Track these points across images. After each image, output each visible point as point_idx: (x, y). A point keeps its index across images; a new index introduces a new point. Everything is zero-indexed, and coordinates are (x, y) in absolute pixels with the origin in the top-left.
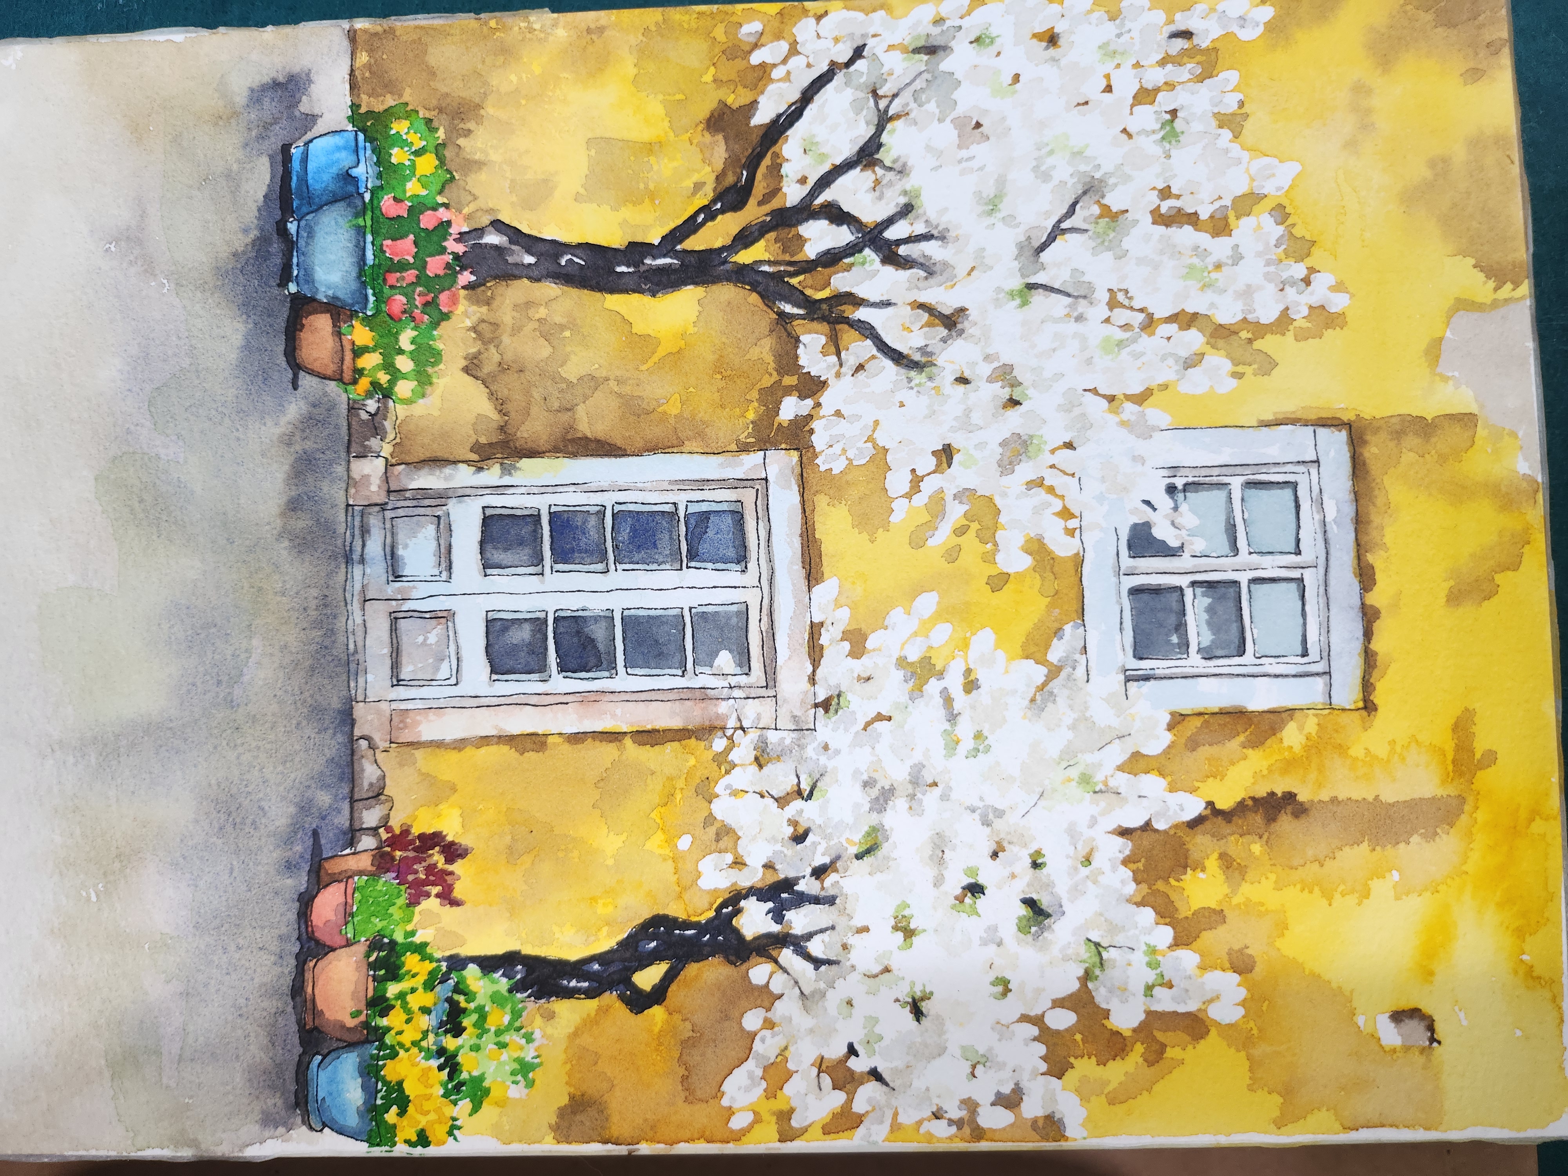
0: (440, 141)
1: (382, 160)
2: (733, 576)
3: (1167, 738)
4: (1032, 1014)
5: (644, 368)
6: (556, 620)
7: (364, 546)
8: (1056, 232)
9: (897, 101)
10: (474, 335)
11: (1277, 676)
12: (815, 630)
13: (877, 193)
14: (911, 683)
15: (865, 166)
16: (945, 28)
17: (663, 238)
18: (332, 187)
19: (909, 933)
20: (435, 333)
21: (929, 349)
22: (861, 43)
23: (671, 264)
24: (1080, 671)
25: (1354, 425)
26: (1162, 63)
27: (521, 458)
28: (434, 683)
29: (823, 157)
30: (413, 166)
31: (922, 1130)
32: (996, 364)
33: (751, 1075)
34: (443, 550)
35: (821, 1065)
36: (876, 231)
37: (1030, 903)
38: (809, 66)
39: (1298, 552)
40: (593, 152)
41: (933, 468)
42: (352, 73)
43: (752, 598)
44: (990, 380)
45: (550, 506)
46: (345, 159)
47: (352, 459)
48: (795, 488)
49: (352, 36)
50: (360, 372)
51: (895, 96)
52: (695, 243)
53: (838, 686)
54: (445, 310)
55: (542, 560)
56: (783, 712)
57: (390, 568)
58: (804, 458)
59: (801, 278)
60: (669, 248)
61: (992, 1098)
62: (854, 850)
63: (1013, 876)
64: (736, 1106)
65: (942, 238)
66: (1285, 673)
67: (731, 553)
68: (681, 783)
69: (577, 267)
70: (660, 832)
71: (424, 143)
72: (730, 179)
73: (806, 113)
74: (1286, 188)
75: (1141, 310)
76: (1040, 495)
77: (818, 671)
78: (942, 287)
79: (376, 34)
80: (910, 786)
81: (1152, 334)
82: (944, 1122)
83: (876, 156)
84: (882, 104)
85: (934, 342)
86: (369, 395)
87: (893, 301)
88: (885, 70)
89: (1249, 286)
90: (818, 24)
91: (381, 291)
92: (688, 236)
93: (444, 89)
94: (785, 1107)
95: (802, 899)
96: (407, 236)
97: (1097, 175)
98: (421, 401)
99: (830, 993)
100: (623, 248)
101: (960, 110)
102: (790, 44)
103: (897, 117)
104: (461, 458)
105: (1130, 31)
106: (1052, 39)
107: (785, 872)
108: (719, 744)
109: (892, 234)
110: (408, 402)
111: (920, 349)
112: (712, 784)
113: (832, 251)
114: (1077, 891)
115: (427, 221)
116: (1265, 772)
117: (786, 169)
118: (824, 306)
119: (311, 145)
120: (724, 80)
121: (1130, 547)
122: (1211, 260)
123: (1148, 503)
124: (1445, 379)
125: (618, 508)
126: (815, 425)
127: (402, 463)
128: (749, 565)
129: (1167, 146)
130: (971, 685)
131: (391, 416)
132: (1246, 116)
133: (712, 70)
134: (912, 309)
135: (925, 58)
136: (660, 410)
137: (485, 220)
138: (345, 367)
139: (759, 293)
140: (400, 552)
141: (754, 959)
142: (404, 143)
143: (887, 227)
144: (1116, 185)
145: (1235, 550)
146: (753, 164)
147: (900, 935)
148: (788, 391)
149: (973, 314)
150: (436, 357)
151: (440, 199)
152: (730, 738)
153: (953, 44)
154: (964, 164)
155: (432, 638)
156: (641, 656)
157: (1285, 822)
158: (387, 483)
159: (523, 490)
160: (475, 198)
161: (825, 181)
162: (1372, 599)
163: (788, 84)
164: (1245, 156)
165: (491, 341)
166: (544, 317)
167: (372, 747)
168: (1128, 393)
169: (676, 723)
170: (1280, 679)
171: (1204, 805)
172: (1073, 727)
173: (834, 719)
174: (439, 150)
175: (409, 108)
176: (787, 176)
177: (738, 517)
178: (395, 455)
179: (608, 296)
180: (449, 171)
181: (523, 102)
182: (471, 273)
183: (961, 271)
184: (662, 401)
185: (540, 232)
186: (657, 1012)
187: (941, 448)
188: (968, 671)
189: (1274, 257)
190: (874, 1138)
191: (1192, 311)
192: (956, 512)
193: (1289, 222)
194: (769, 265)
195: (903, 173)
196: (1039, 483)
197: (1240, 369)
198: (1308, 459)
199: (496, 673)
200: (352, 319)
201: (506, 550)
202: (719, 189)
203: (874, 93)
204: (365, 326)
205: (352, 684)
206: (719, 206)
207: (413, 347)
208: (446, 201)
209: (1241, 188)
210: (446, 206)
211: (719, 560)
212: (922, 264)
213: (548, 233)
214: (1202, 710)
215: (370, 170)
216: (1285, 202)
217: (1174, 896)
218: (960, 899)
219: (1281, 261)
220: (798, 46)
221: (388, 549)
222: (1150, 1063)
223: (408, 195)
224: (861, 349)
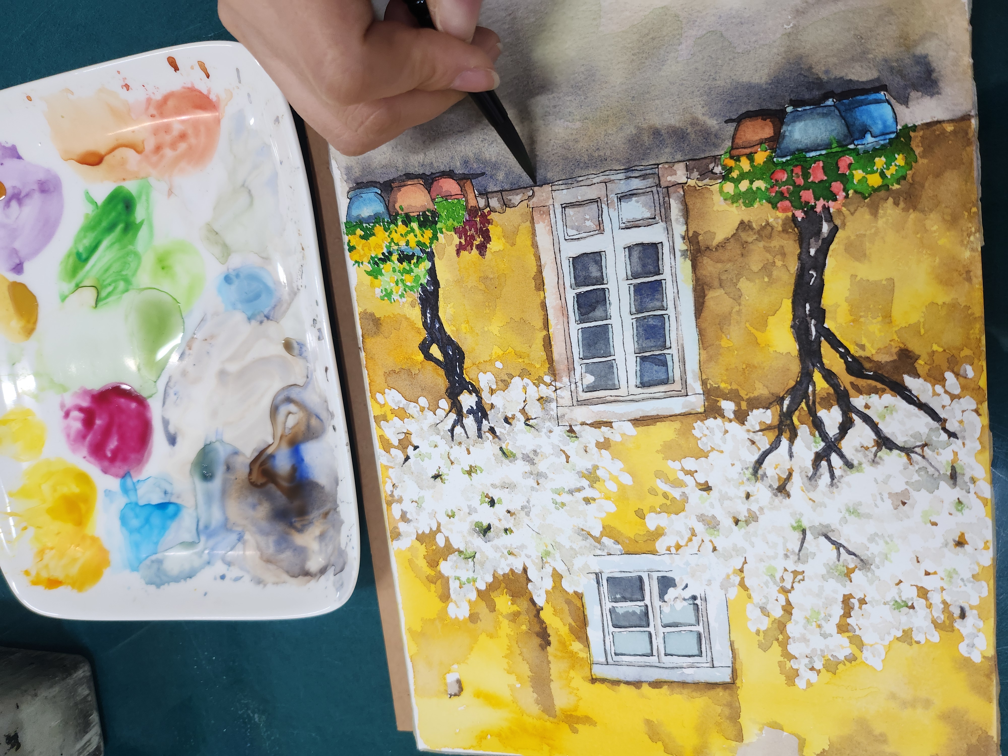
0: (890, 187)
1: (877, 152)
2: (634, 380)
3: (570, 591)
4: (441, 527)
5: (748, 325)
6: (603, 289)
7: (636, 177)
8: (838, 546)
9: (920, 458)
10: (763, 224)
11: (604, 641)
12: (609, 424)
13: (859, 449)
14: (586, 472)
15: (877, 441)
16: (969, 484)
17: (829, 329)
18: (857, 123)
19: (469, 473)
20: (764, 201)
21: (765, 478)
22: (959, 436)
23: (812, 335)
24: (599, 552)
25: (734, 685)
26: (944, 602)
27: (691, 261)
28: (565, 227)
29: (883, 417)
30: (873, 172)
31: (387, 479)
32: (758, 513)
33: (400, 402)
34: (637, 223)
35: (408, 434)
36: (835, 449)
37: (489, 527)
38: (944, 407)
39: (666, 655)
40: (884, 282)
41: (698, 482)
42: (939, 122)
43: (622, 392)
44: (749, 510)
45: (665, 280)
46: (877, 128)
47: (685, 163)
48: (683, 411)
49: (966, 118)
50: (738, 160)
51: (923, 457)
52: (826, 348)
53: (581, 436)
54: (779, 205)
55: (635, 279)
56: (566, 410)
57: (624, 194)
58: (700, 415)
59: (805, 408)
60: (822, 333)
61: (404, 510)
62: (504, 447)
63: (500, 520)
64: (386, 395)
65: (832, 485)
66: (606, 645)
67: (646, 379)
68: (527, 361)
69: (808, 280)
70: (503, 352)
71: (889, 177)
72: (867, 365)
73: (912, 407)
74: (867, 662)
75: (792, 587)
76: (687, 535)
77: (587, 426)
78: (802, 485)
79: (967, 134)
80: (536, 472)
81: (779, 592)
82: (391, 488)
83: (884, 448)
84: (917, 450)
85: (769, 481)
86: (724, 167)
87: (793, 459)
88: (941, 451)
89: (809, 641)
90: (972, 410)
91: (790, 165)
92: (829, 343)
93: (927, 185)
94: (388, 418)
95: (479, 423)
96: (826, 175)
97: (873, 567)
98: (722, 198)
99: (439, 437)
100: (822, 306)
101: (913, 493)
102: (958, 395)
103: (909, 458)
104: (689, 226)
105: (966, 586)
106: (960, 543)
107: (491, 414)
108: (547, 379)
109: (834, 458)
110: (721, 191)
111: (765, 473)
112: (528, 377)
113: (822, 425)
114: (496, 549)
115: (837, 186)
116: (559, 633)
117: (874, 397)
118: (788, 422)
119: (887, 104)
120: (934, 357)
121: (663, 577)
122: (823, 623)
123: (686, 586)
124: (761, 730)
125: (666, 317)
126: (719, 420)
127: (684, 192)
128: (640, 389)
129: (893, 603)
130: (587, 501)
131: (713, 182)
132: (911, 644)
133: (941, 350)
134: (788, 469)
135: (949, 473)
136: (723, 336)
137: (838, 222)
138: (740, 150)
139: (795, 386)
140: (634, 199)
141: (450, 401)
142: (888, 165)
143: (838, 454)
144: (867, 576)
145: (665, 626)
146: (877, 377)
147: (468, 469)
148: (738, 404)
149: (787, 501)
150: (748, 204)
151: (851, 192)
152: (551, 384)
153: (958, 488)
154: (879, 496)
155: (588, 223)
156: (588, 336)
157: (537, 641)
158: (673, 186)
159: (673, 264)
160: (852, 214)
161: (867, 419)
162: (645, 687)
163: (931, 395)
164: (886, 643)
165: (761, 236)
166: (776, 265)
167: (530, 198)
168: (745, 579)
169: (556, 356)
170: (603, 642)
171: (541, 606)
172: (571, 548)
173: (565, 435)
174: (885, 187)
175: (913, 164)
176: (870, 397)
177: (665, 382)
178: (689, 188)
179: (790, 300)
180: (870, 195)
181: (919, 236)
182: (803, 218)
183: (812, 495)
184: (728, 336)
185: (830, 256)
186: (421, 357)
187: (710, 485)
188: (594, 500)
189: (826, 654)
190: (381, 458)
191: (793, 612)
192: (676, 493)
193: (846, 662)
194: (812, 391)
195: (874, 462)
196: (694, 534)
197: (761, 634)
198: (714, 663)
199: (573, 260)
200: (770, 149)
201: (639, 258)
202: (861, 359)
203: (926, 445)
204: (766, 158)
205: (560, 182)
206: (850, 360)
207: (754, 189)
208: (850, 196)
209: (865, 640)
210: (847, 196)
211: (642, 373)
212: (816, 474)
213: (830, 261)
214: (585, 607)
215: (870, 145)
216: (857, 662)
217: (499, 590)
218: (487, 496)
219: (824, 657)
220: (957, 400)
221: (635, 192)
222: (427, 577)
223: (854, 172)
224: (764, 442)
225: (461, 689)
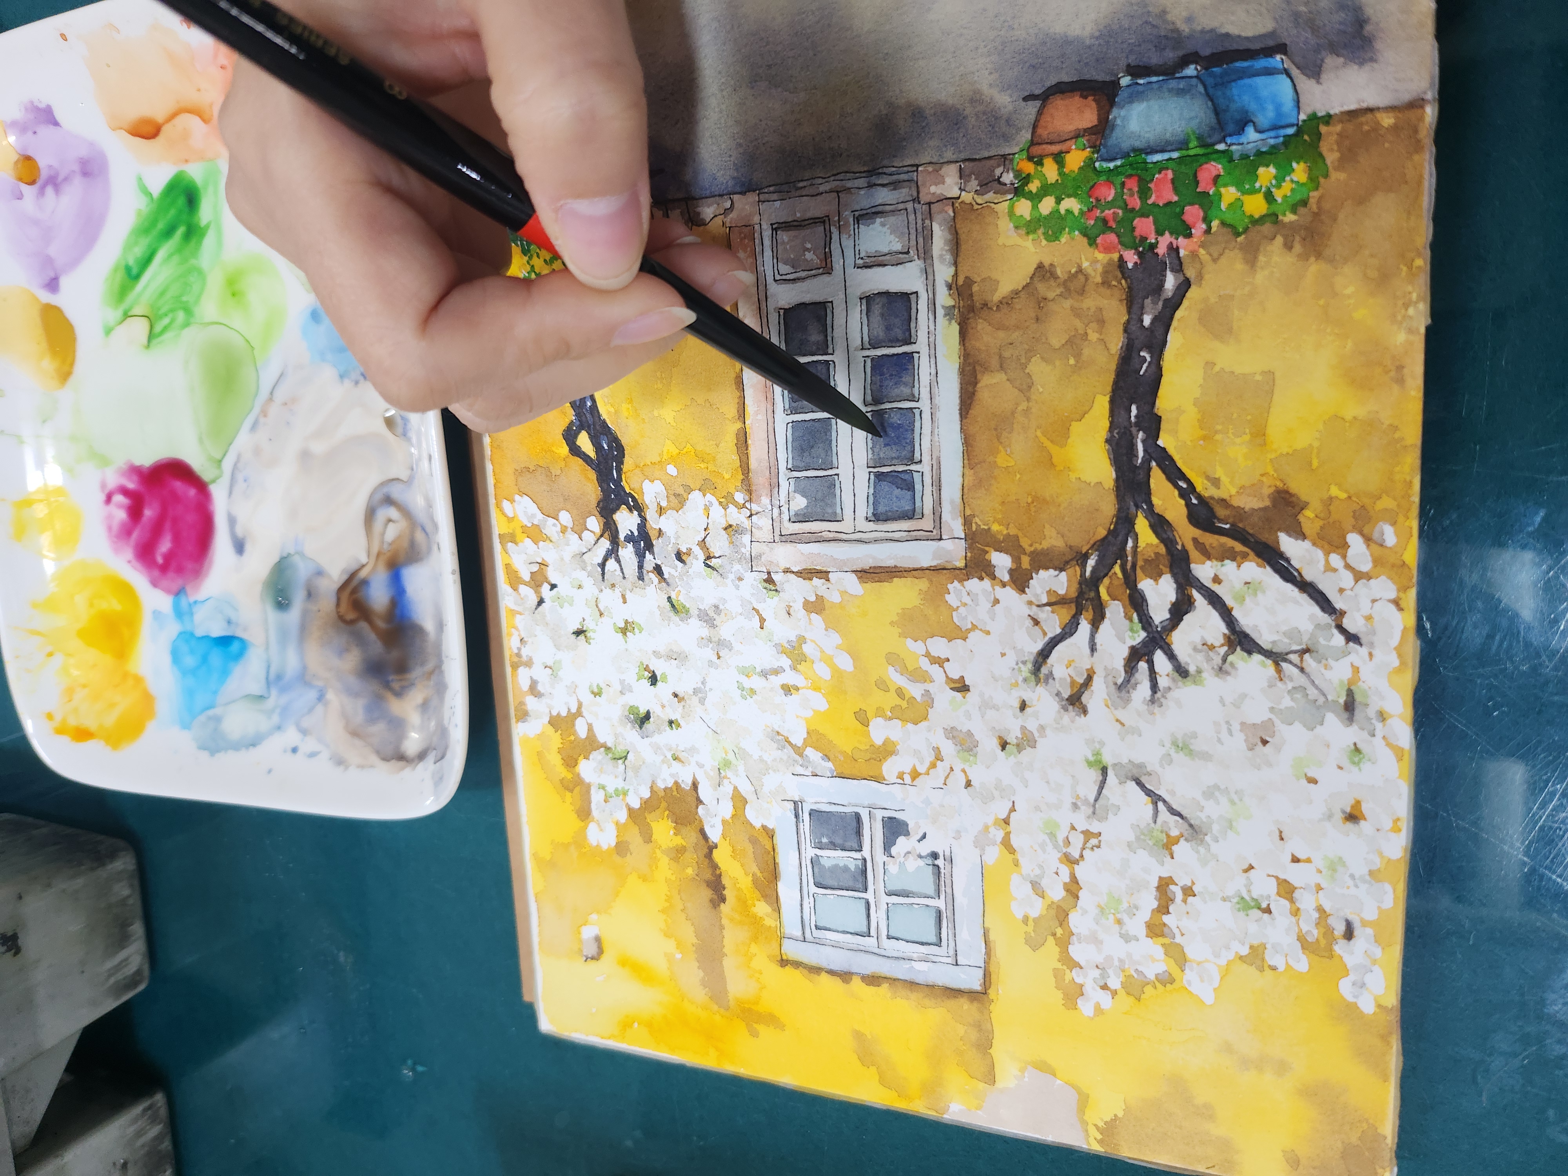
0: (1280, 217)
1: (1262, 157)
2: (863, 510)
3: (757, 824)
4: (583, 709)
5: (1039, 433)
6: (827, 362)
7: (883, 185)
8: (1155, 798)
9: (1295, 671)
10: (1073, 271)
11: (801, 905)
12: (823, 574)
13: (1200, 647)
14: (787, 645)
15: (1229, 638)
16: (1374, 721)
17: (1164, 449)
18: (1233, 107)
19: (624, 631)
20: (1077, 233)
21: (1051, 681)
22: (1363, 641)
23: (1137, 457)
24: (800, 770)
25: (985, 996)
26: (1320, 909)
27: (959, 324)
28: (775, 261)
29: (1241, 599)
30: (1253, 191)
31: (513, 630)
32: (1036, 734)
33: (533, 516)
34: (880, 258)
35: (543, 565)
36: (1163, 644)
37: (647, 716)
38: (1341, 590)
39: (889, 937)
40: (1258, 377)
41: (950, 676)
42: (1370, 110)
43: (846, 526)
44: (1023, 728)
45: (918, 353)
46: (1265, 118)
47: (958, 164)
48: (934, 563)
49: (1416, 104)
50: (1040, 163)
51: (1302, 670)
52: (1158, 480)
53: (784, 591)
54: (1099, 240)
55: (874, 348)
56: (762, 548)
57: (865, 212)
58: (958, 572)
59: (1120, 575)
60: (1154, 455)
61: (535, 678)
62: (673, 596)
63: (663, 706)
64: (515, 504)
65: (1152, 701)
66: (804, 912)
67: (881, 509)
68: (711, 467)
69: (1138, 367)
70: (678, 451)
71: (1279, 200)
72: (1221, 512)
73: (1289, 587)
74: (1189, 988)
75: (1082, 856)
76: (929, 757)
77: (793, 576)
78: (1107, 697)
79: (1416, 131)
80: (717, 639)
81: (1061, 861)
82: (518, 644)
83: (1238, 649)
84: (1294, 658)
85: (1057, 685)
86: (1018, 174)
87: (1095, 654)
88: (1331, 662)
89: (1101, 942)
90: (1390, 601)
91: (1120, 174)
92: (1164, 472)
93: (1341, 216)
94: (518, 539)
95: (641, 556)
96: (1177, 194)
97: (1208, 838)
98: (1011, 225)
99: (585, 574)
100: (1156, 410)
101: (1280, 726)
102: (1367, 573)
103: (1279, 670)
104: (959, 268)
105: (1357, 886)
106: (1353, 817)
107: (657, 543)
108: (740, 497)
109: (1160, 658)
110: (1011, 213)
111: (1051, 673)
112: (712, 492)
113: (1145, 604)
114: (657, 749)
115: (1192, 213)
116: (738, 885)
117: (1230, 565)
118: (1092, 594)
119: (1284, 76)
120: (1331, 508)
121: (890, 818)
122: (1125, 918)
123: (924, 837)
124: (1023, 1070)
125: (917, 412)
126: (987, 582)
127: (954, 212)
128: (872, 523)
129: (1235, 900)
130: (788, 690)
131: (999, 198)
132: (1261, 969)
133: (1343, 496)
134: (1087, 670)
135: (1342, 700)
136: (1001, 448)
137: (1190, 273)
138: (1044, 146)
139: (1106, 537)
140: (878, 220)
141: (602, 520)
142: (1280, 180)
143: (1166, 653)
144: (1198, 852)
145: (890, 894)
146: (1237, 534)
147: (622, 625)
148: (1017, 560)
149: (1082, 720)
150: (1052, 237)
151: (1215, 224)
152: (744, 506)
153: (1355, 727)
154: (1224, 727)
155: (809, 256)
156: (801, 434)
157: (707, 894)
158: (938, 201)
159: (932, 327)
160: (1215, 260)
161: (1215, 600)
162: (856, 982)
163: (1322, 569)
164: (1223, 962)
165: (1068, 290)
166: (1089, 338)
167: (727, 212)
168: (1011, 835)
169: (753, 464)
170: (799, 907)
171: (715, 841)
172: (761, 760)
173: (759, 585)
174: (1272, 217)
175: (1322, 180)
176: (1222, 565)
177: (909, 515)
178: (963, 205)
179: (1107, 398)
180: (1246, 230)
181: (1322, 302)
182: (1136, 263)
183: (1121, 714)
184: (1008, 450)
185: (1175, 329)
186: (565, 449)
187: (967, 683)
188: (797, 689)
189: (1127, 966)
190: (507, 598)
191: (1080, 895)
192: (915, 691)
193: (1158, 984)
194: (1132, 547)
195: (1221, 670)
196: (939, 757)
197: (1031, 922)
198: (959, 958)
199: (784, 313)
200: (1090, 147)
201: (882, 315)
202: (1212, 502)
203: (1307, 650)
204: (1084, 162)
205: (772, 189)
206: (1194, 501)
207: (1063, 212)
208: (1214, 229)
209: (1190, 952)
210: (1208, 231)
211: (876, 499)
212: (1129, 681)
213: (1174, 338)
214: (776, 851)
215: (1252, 145)
216: (1175, 985)
217: (658, 812)
218: (646, 669)
219: (1123, 971)
220: (1364, 581)
221: (880, 208)
222: (562, 781)
223: (1223, 190)
224: (1053, 623)
225: (600, 951)
